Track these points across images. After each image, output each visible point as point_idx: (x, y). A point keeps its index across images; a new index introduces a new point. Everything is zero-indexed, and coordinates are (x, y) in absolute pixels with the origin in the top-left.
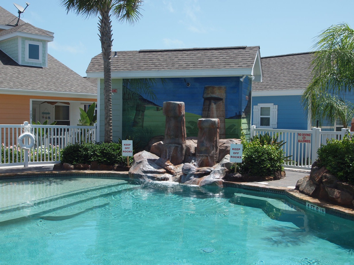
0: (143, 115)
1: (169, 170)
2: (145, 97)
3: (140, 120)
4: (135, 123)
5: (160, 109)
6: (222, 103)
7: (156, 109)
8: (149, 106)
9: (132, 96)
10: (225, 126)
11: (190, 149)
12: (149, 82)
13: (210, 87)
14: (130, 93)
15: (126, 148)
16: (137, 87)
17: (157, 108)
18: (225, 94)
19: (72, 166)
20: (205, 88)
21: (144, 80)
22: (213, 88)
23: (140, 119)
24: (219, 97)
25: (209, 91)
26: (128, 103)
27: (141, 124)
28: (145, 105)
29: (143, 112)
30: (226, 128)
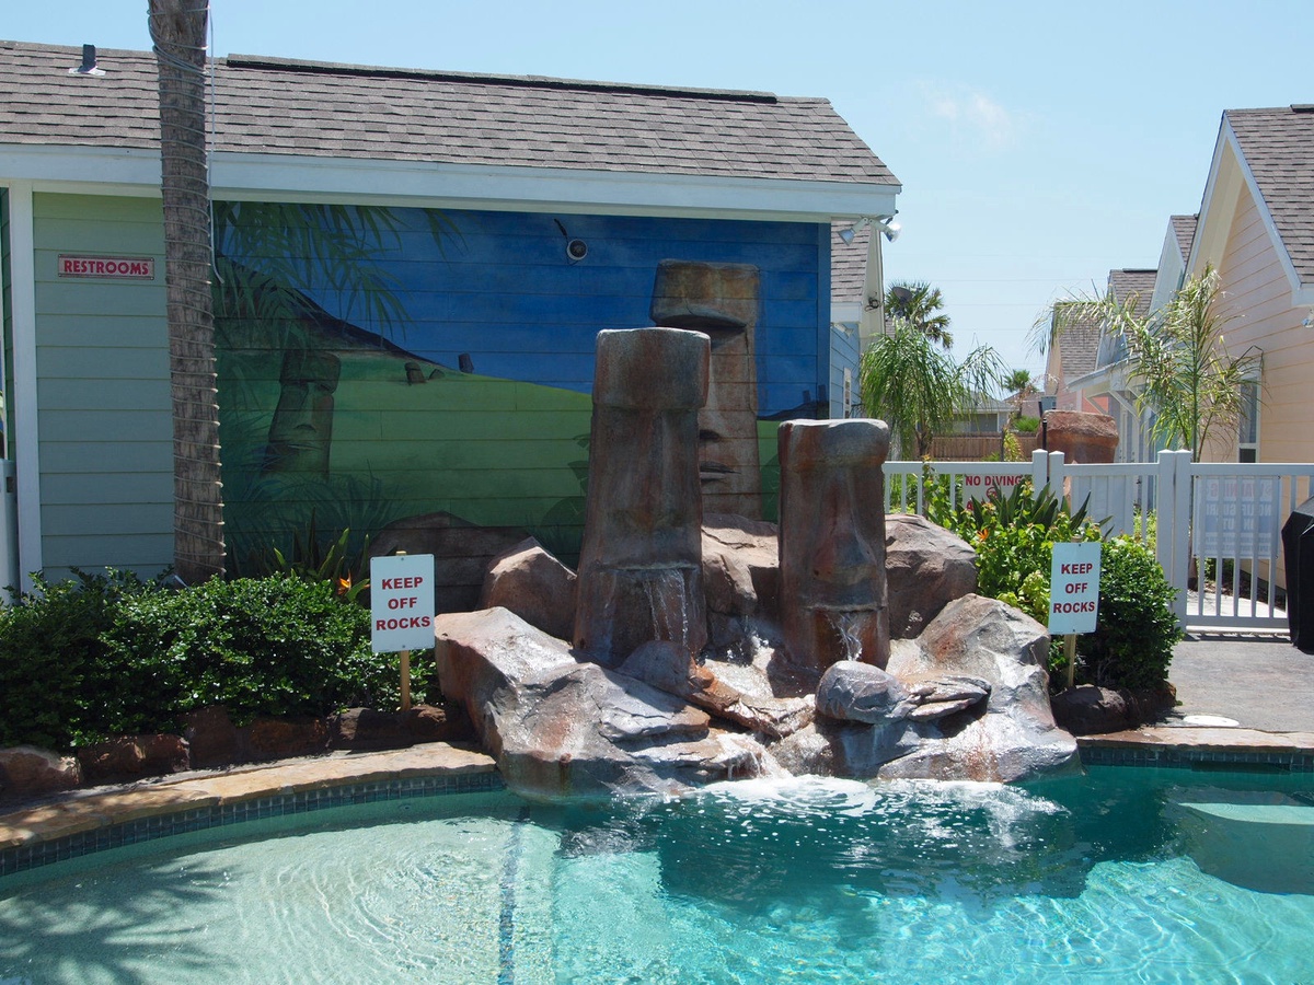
0: (326, 409)
1: (719, 707)
2: (333, 307)
3: (309, 436)
4: (276, 453)
5: (426, 374)
6: (742, 344)
7: (404, 374)
8: (357, 357)
9: (256, 300)
10: (756, 454)
11: (733, 582)
12: (356, 224)
13: (686, 267)
14: (238, 282)
15: (394, 604)
16: (286, 254)
17: (408, 369)
18: (753, 304)
19: (67, 764)
20: (660, 269)
21: (328, 214)
22: (701, 271)
23: (310, 427)
24: (730, 316)
25: (682, 288)
26: (232, 340)
27: (314, 456)
28: (336, 354)
29: (327, 388)
30: (763, 463)
